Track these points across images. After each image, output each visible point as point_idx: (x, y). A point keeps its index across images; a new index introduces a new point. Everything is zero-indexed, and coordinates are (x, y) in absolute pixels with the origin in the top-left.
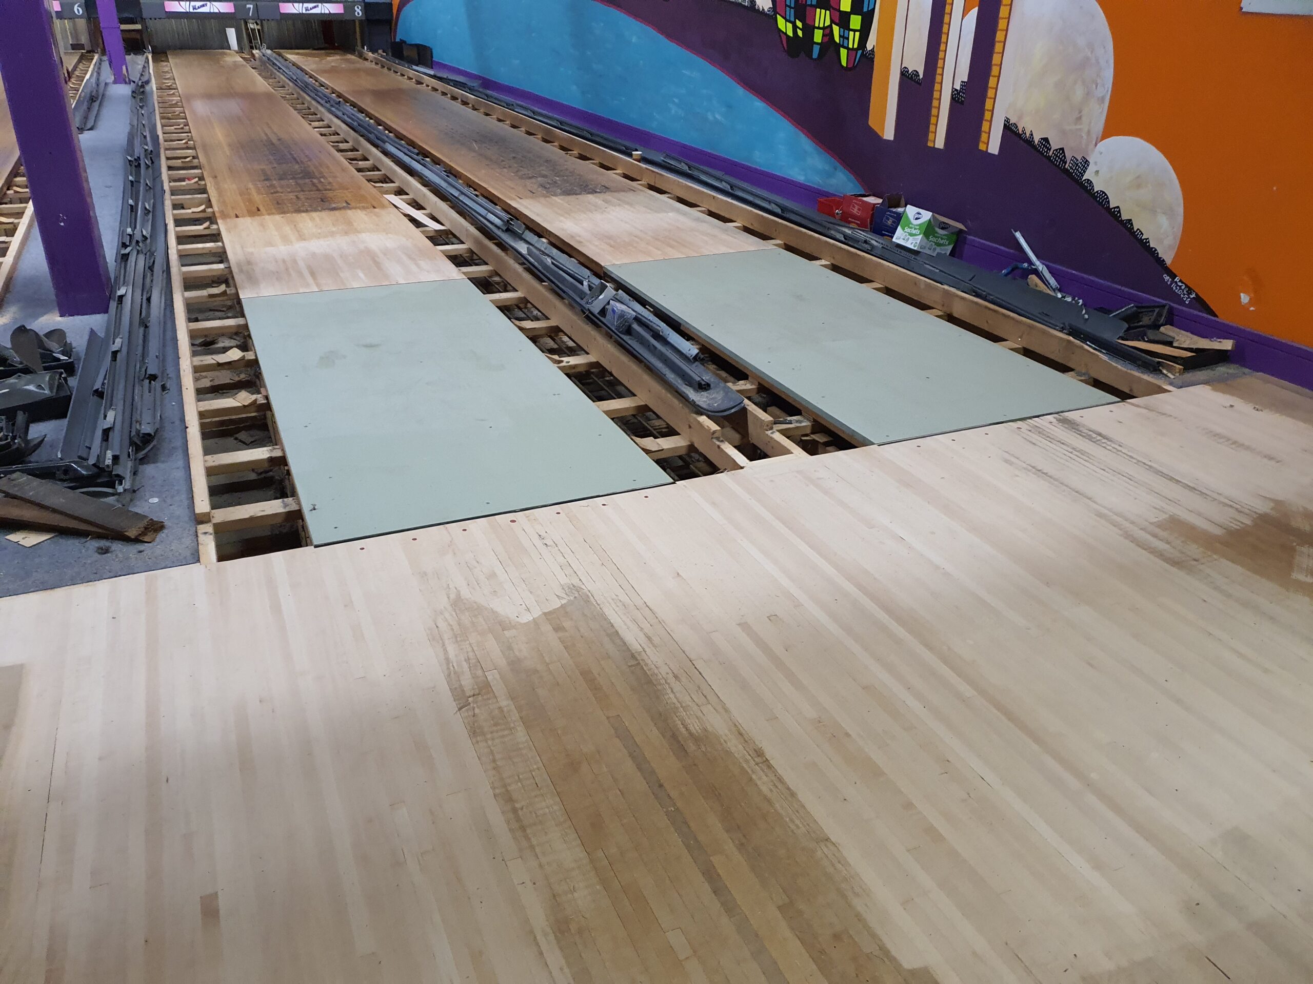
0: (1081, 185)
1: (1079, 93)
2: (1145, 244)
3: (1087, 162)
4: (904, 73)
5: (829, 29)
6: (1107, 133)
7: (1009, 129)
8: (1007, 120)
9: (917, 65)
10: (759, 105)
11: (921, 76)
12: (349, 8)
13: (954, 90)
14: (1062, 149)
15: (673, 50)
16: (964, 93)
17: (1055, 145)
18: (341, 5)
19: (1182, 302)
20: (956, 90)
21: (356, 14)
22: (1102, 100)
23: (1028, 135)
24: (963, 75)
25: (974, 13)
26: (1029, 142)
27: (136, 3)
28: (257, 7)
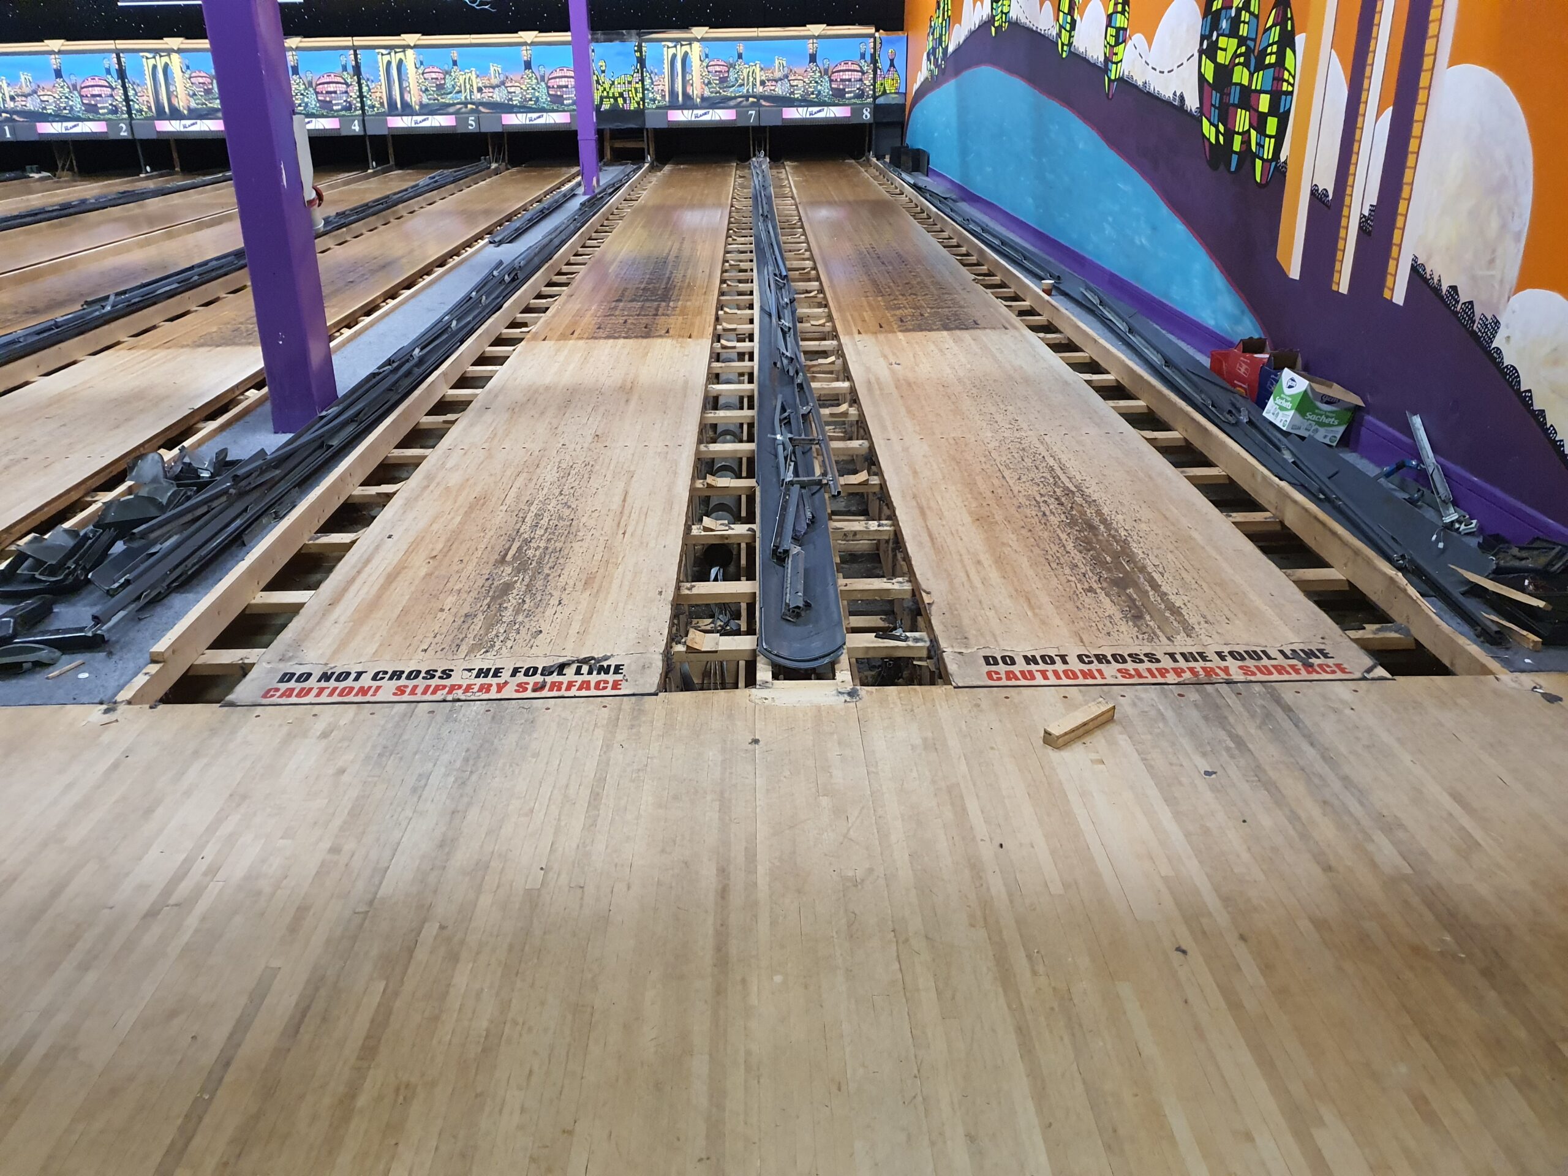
0: (1491, 355)
3: (1497, 323)
4: (1314, 192)
5: (1247, 135)
6: (1521, 286)
7: (1417, 270)
8: (1415, 259)
9: (1328, 182)
10: (1180, 227)
11: (1330, 197)
12: (857, 111)
13: (1363, 216)
14: (1471, 303)
15: (1112, 158)
16: (1372, 221)
17: (1463, 298)
18: (849, 109)
20: (1364, 216)
21: (864, 117)
23: (1436, 281)
24: (1373, 199)
25: (1389, 112)
26: (1437, 290)
27: (640, 113)
28: (759, 114)
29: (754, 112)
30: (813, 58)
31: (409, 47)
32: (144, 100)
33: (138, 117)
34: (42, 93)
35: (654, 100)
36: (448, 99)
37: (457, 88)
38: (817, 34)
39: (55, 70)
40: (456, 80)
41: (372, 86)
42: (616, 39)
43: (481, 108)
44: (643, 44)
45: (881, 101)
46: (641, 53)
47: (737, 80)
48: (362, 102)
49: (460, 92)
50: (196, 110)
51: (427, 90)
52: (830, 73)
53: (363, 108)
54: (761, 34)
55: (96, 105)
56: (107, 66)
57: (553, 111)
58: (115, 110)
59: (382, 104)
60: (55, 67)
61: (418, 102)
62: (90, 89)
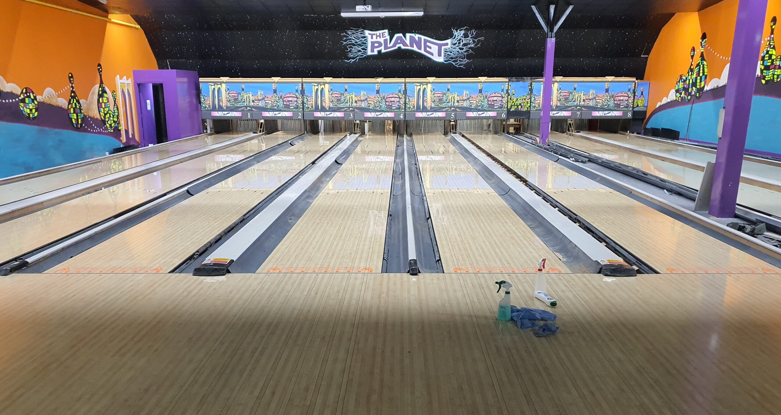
12: (625, 113)
18: (622, 112)
21: (628, 116)
27: (528, 113)
28: (581, 114)
29: (579, 113)
30: (607, 91)
31: (430, 83)
32: (311, 102)
33: (306, 110)
34: (267, 99)
35: (535, 107)
36: (443, 105)
37: (448, 101)
38: (610, 81)
39: (274, 90)
40: (448, 97)
41: (411, 99)
42: (521, 81)
43: (457, 109)
44: (533, 83)
45: (635, 109)
46: (531, 87)
47: (572, 99)
48: (405, 106)
49: (449, 102)
50: (332, 108)
51: (434, 101)
52: (614, 97)
53: (405, 109)
54: (585, 80)
55: (289, 105)
56: (297, 89)
57: (489, 111)
58: (297, 107)
59: (414, 107)
60: (274, 88)
61: (430, 106)
62: (288, 98)
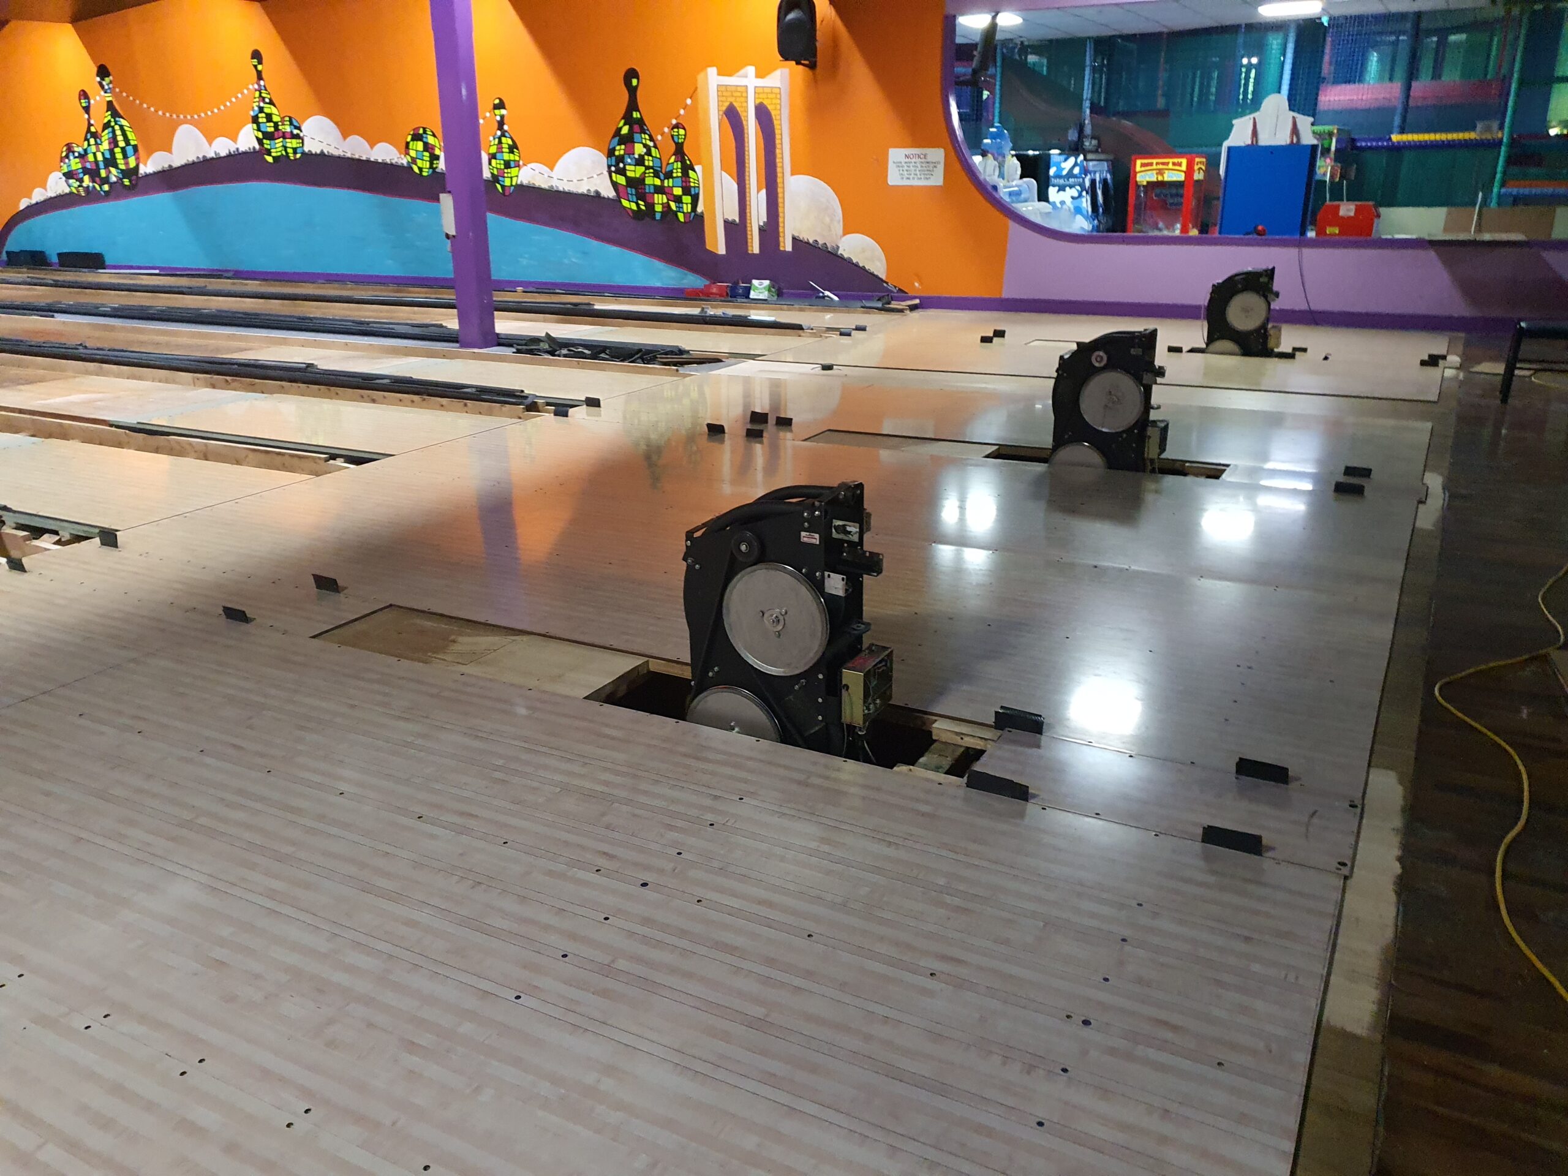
0: (838, 256)
1: (827, 220)
2: (872, 274)
3: (838, 247)
4: (726, 222)
5: (667, 204)
6: (844, 234)
7: (795, 239)
8: (793, 235)
9: (735, 216)
11: (737, 221)
13: (759, 225)
14: (825, 244)
16: (765, 226)
17: (821, 242)
19: (894, 293)
20: (761, 225)
22: (839, 222)
23: (805, 240)
24: (764, 218)
25: (764, 192)
26: (808, 243)
